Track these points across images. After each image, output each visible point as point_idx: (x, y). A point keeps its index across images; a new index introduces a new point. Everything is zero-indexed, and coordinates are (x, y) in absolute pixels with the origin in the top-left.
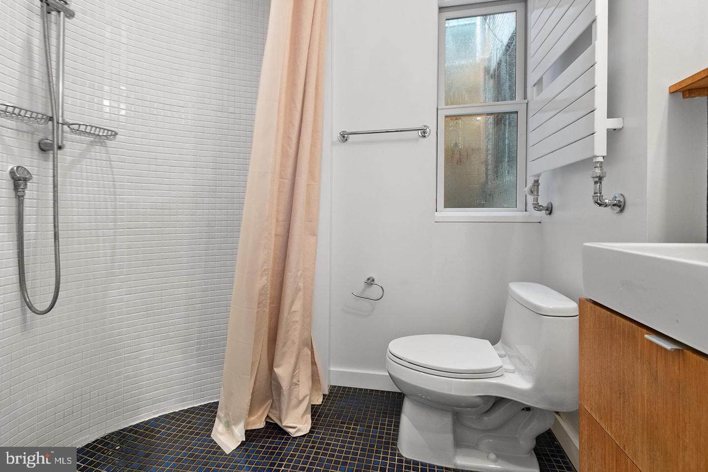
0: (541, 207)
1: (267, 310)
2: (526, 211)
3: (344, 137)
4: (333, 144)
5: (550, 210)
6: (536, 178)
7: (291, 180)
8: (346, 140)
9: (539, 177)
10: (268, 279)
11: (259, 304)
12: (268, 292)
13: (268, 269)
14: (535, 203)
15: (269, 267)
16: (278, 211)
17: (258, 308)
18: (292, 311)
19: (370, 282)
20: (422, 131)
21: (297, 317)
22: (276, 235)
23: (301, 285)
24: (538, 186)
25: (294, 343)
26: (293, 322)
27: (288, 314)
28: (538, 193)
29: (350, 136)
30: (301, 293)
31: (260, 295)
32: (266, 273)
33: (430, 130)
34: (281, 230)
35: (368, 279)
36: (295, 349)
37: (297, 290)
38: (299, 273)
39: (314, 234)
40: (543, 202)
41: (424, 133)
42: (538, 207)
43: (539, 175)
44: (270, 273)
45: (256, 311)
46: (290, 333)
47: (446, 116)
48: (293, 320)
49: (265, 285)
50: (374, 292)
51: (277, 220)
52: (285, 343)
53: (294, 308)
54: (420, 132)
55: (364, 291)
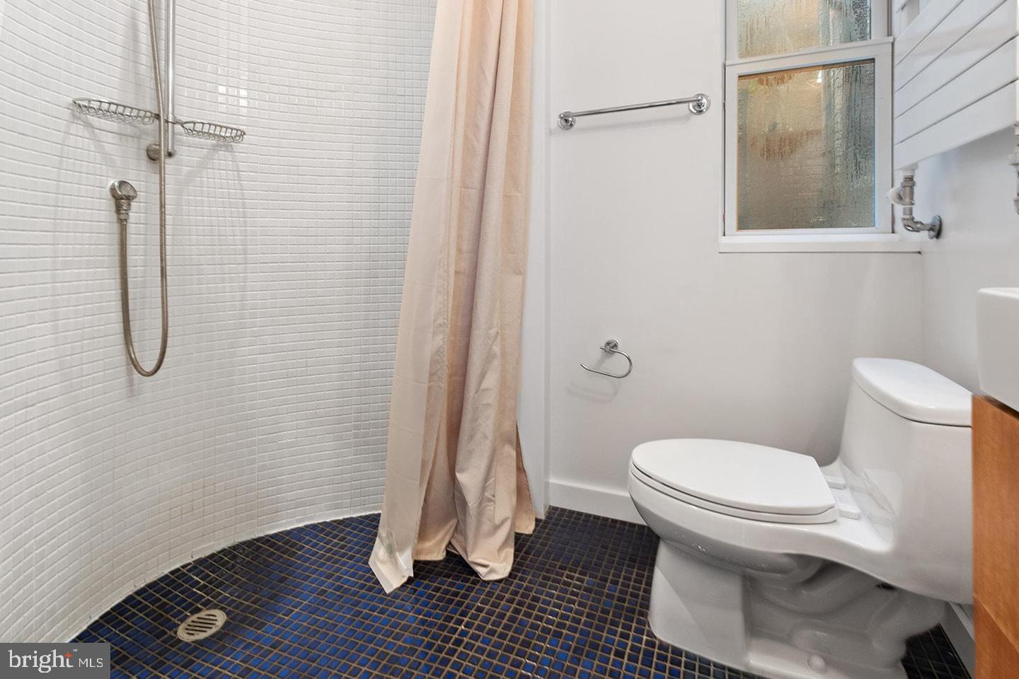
0: (919, 226)
1: (444, 385)
2: (893, 232)
3: (567, 121)
4: (550, 132)
5: (937, 231)
6: (908, 174)
7: (481, 190)
8: (571, 125)
9: (914, 170)
10: (444, 338)
11: (432, 375)
12: (445, 359)
13: (444, 323)
14: (908, 217)
15: (446, 321)
16: (459, 237)
17: (429, 382)
18: (482, 388)
19: (611, 348)
20: (695, 103)
21: (491, 399)
22: (456, 272)
23: (496, 349)
24: (912, 188)
25: (485, 437)
26: (484, 405)
27: (477, 392)
28: (912, 198)
29: (577, 118)
30: (496, 363)
31: (434, 362)
32: (442, 329)
33: (709, 102)
34: (465, 265)
35: (608, 344)
36: (486, 447)
37: (490, 357)
38: (493, 332)
39: (520, 271)
40: (923, 215)
41: (699, 106)
42: (912, 225)
43: (913, 167)
44: (448, 330)
45: (426, 386)
46: (480, 421)
47: (739, 77)
48: (484, 402)
49: (439, 349)
50: (617, 364)
51: (459, 250)
52: (471, 437)
53: (484, 385)
54: (691, 104)
55: (601, 361)
